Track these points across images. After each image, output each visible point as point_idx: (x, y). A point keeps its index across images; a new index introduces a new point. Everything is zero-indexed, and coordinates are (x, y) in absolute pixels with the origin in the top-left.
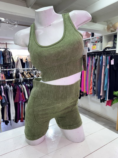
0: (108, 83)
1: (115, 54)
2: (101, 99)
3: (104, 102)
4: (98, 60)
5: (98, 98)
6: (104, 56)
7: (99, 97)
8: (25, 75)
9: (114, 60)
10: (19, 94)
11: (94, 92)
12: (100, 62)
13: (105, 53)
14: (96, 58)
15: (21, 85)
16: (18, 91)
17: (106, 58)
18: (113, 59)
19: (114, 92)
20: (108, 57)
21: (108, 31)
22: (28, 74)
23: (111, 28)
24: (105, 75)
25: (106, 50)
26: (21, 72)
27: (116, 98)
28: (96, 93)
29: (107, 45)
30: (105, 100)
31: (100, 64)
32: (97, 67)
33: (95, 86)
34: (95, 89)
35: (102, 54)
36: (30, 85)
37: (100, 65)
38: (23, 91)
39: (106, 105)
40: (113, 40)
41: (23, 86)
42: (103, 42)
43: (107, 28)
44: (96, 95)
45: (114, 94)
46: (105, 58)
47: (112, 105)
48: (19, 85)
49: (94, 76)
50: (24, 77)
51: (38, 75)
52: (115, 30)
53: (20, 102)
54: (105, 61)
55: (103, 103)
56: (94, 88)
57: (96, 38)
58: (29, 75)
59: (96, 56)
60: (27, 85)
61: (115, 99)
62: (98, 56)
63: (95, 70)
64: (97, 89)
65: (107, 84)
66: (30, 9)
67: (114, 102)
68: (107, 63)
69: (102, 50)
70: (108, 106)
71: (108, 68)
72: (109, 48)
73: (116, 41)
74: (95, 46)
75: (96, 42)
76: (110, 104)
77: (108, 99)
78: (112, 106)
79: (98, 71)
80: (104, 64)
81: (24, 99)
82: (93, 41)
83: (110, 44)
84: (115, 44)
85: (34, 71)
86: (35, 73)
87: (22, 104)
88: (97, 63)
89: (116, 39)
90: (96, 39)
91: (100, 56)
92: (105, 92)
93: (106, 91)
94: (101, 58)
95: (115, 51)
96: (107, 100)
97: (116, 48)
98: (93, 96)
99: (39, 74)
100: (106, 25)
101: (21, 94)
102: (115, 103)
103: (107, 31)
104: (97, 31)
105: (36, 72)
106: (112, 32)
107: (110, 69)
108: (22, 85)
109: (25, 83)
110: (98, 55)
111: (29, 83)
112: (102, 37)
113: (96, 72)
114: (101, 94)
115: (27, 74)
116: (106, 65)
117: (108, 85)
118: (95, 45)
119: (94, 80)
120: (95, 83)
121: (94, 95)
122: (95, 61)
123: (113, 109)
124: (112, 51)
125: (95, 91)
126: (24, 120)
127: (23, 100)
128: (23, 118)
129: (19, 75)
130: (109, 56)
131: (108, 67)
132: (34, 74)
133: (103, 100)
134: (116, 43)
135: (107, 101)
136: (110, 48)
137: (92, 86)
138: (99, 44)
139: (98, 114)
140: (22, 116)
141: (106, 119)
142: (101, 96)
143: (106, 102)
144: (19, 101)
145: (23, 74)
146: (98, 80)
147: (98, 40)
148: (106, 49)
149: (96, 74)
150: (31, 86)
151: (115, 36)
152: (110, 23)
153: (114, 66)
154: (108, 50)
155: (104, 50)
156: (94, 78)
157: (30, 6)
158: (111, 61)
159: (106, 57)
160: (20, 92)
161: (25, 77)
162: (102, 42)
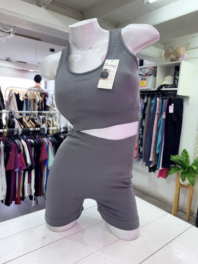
0: (163, 142)
1: (175, 96)
2: (151, 166)
3: (154, 172)
4: (148, 105)
5: (146, 165)
6: (158, 98)
7: (148, 163)
8: (25, 123)
9: (174, 106)
10: (16, 157)
11: (139, 155)
12: (152, 108)
13: (160, 93)
14: (145, 101)
15: (18, 140)
16: (13, 150)
17: (161, 102)
18: (173, 104)
19: (172, 156)
20: (164, 100)
21: (166, 59)
22: (30, 121)
23: (171, 55)
24: (158, 129)
25: (162, 89)
26: (18, 117)
27: (174, 166)
28: (144, 156)
29: (163, 81)
30: (157, 168)
31: (152, 110)
32: (146, 116)
33: (142, 146)
34: (141, 150)
35: (154, 95)
36: (35, 140)
37: (152, 113)
38: (22, 151)
39: (158, 177)
40: (174, 73)
41: (23, 142)
42: (157, 76)
43: (166, 54)
44: (142, 160)
45: (171, 159)
46: (159, 102)
47: (167, 176)
48: (16, 141)
49: (141, 130)
50: (22, 126)
51: (48, 124)
52: (176, 59)
53: (17, 170)
54: (159, 106)
55: (152, 173)
56: (139, 149)
57: (146, 68)
58: (32, 123)
59: (146, 98)
60: (29, 140)
61: (172, 167)
62: (149, 98)
63: (142, 120)
64: (145, 151)
65: (161, 143)
66: (43, 9)
67: (170, 172)
68: (163, 111)
69: (155, 88)
70: (160, 177)
71: (164, 118)
72: (166, 86)
73: (178, 75)
74: (145, 82)
75: (147, 75)
76: (163, 174)
77: (162, 167)
78: (167, 178)
79: (147, 122)
80: (157, 112)
81: (23, 165)
82: (141, 73)
83: (168, 80)
84: (176, 81)
85: (41, 117)
86: (43, 120)
87: (20, 173)
88: (147, 109)
89: (179, 73)
90: (147, 71)
91: (151, 99)
92: (157, 156)
93: (158, 154)
94: (153, 101)
95: (176, 91)
96: (160, 168)
97: (177, 87)
98: (137, 161)
99: (50, 122)
100: (162, 49)
101: (19, 155)
102: (172, 173)
103: (164, 59)
104: (149, 58)
105: (45, 118)
106: (172, 61)
107: (166, 120)
108: (20, 140)
109: (25, 137)
110: (148, 96)
111: (33, 137)
112: (156, 68)
113: (144, 124)
114: (151, 159)
115: (28, 121)
116: (161, 113)
117: (163, 144)
118: (145, 79)
119: (141, 136)
120: (142, 140)
121: (140, 160)
122: (143, 106)
123: (168, 183)
124: (171, 91)
125: (141, 153)
126: (22, 201)
127: (21, 165)
128: (21, 197)
129: (14, 123)
130: (166, 99)
131: (164, 116)
132: (40, 122)
133: (152, 168)
134: (178, 80)
135: (160, 170)
136: (168, 85)
137: (136, 145)
138: (151, 78)
139: (144, 190)
140: (19, 194)
141: (156, 199)
142: (151, 162)
143: (157, 172)
144: (15, 168)
145: (20, 121)
146: (146, 137)
147: (150, 72)
148: (161, 87)
149: (143, 127)
150: (37, 142)
151: (177, 68)
152: (170, 47)
153: (173, 116)
154: (164, 89)
155: (158, 88)
156: (140, 132)
157: (44, 4)
158: (170, 107)
159: (161, 100)
160: (18, 153)
161: (24, 127)
162: (155, 76)
